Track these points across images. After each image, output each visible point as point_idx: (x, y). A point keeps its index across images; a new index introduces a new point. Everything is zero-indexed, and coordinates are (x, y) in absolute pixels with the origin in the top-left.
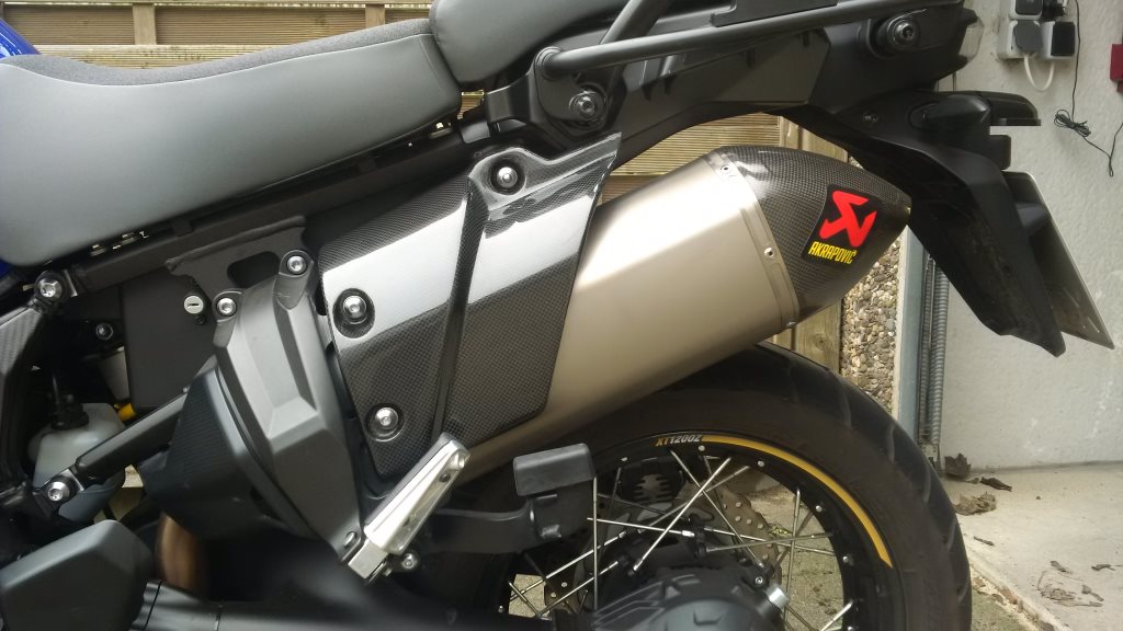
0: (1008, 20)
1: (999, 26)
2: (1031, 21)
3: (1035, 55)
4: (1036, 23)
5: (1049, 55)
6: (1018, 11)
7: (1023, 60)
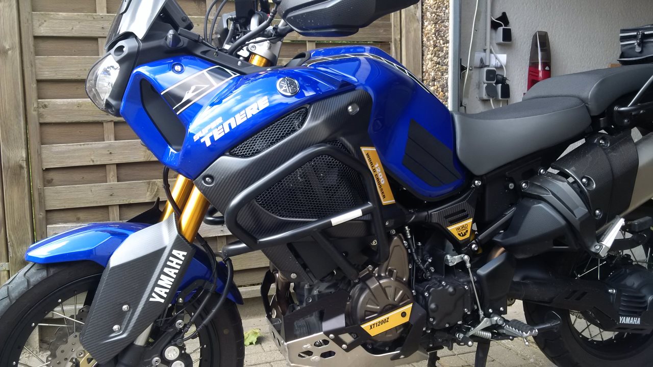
0: (483, 83)
1: (479, 86)
2: (492, 84)
3: (494, 98)
4: (494, 85)
5: (500, 98)
6: (487, 80)
7: (490, 100)
